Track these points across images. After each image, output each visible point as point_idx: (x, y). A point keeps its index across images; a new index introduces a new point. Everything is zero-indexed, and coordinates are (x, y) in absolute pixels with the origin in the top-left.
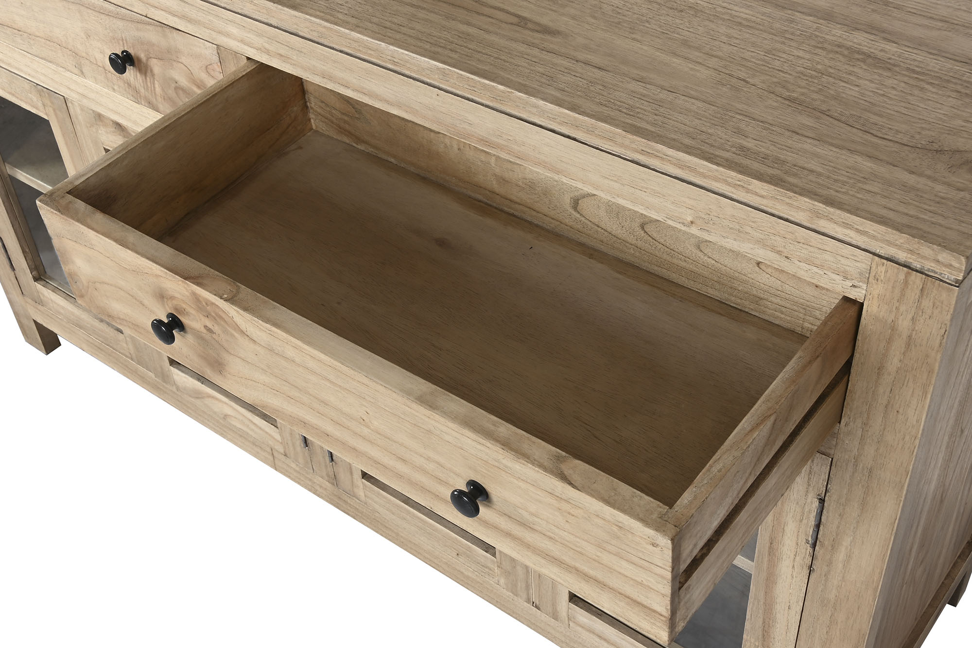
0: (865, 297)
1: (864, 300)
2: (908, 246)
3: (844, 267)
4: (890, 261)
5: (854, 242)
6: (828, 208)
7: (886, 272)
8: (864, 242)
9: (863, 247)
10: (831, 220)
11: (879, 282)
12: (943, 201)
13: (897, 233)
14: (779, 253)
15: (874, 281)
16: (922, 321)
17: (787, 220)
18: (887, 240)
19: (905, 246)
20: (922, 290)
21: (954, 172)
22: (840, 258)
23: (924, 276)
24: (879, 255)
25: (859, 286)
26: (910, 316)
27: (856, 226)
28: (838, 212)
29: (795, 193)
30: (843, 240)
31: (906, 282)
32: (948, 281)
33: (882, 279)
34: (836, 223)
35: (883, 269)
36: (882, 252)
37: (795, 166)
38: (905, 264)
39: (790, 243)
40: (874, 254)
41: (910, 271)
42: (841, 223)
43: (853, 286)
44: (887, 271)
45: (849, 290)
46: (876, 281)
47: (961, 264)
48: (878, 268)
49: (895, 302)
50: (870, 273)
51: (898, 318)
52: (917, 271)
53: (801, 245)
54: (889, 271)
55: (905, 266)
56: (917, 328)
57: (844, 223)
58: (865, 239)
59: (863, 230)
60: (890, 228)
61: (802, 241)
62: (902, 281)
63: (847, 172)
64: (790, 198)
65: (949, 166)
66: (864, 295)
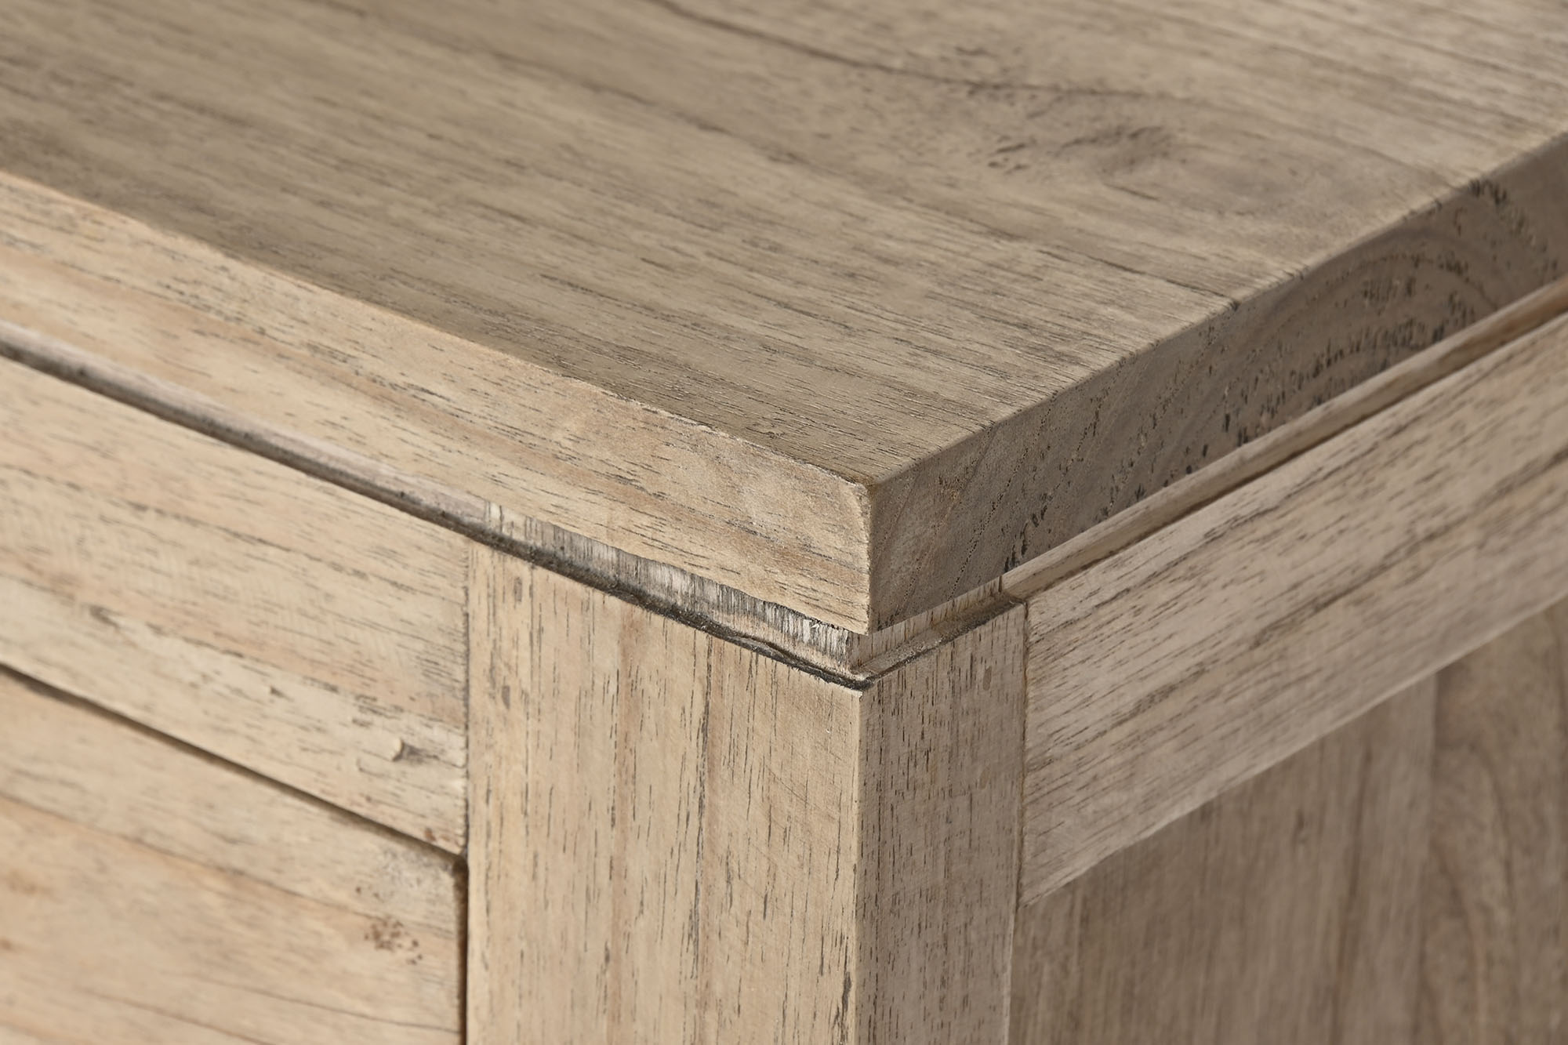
0: (467, 817)
1: (466, 836)
2: (607, 455)
3: (354, 633)
4: (548, 566)
5: (386, 475)
6: (235, 266)
7: (537, 634)
8: (418, 458)
9: (428, 501)
10: (256, 341)
11: (517, 711)
12: (882, 268)
13: (552, 377)
14: (60, 587)
15: (491, 707)
16: (734, 935)
17: (80, 377)
18: (514, 432)
19: (593, 453)
20: (704, 729)
21: (1019, 167)
22: (329, 581)
23: (702, 636)
24: (502, 539)
25: (431, 750)
26: (678, 918)
27: (369, 365)
28: (284, 284)
29: (94, 196)
30: (334, 471)
31: (630, 684)
32: (816, 659)
33: (526, 684)
34: (281, 356)
35: (517, 618)
36: (509, 519)
37: (162, 97)
38: (623, 577)
39: (103, 519)
40: (477, 534)
41: (638, 612)
42: (305, 352)
43: (408, 753)
44: (541, 630)
45: (390, 786)
46: (502, 707)
47: (843, 528)
48: (500, 613)
49: (602, 824)
50: (467, 655)
51: (628, 936)
52: (673, 612)
53: (150, 520)
54: (550, 628)
55: (618, 589)
56: (718, 988)
57: (314, 348)
58: (420, 437)
59: (400, 380)
60: (517, 355)
61: (153, 496)
62: (613, 689)
63: (431, 136)
64: (67, 227)
65: (1004, 145)
66: (461, 803)
